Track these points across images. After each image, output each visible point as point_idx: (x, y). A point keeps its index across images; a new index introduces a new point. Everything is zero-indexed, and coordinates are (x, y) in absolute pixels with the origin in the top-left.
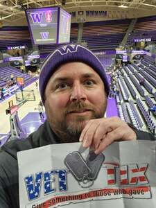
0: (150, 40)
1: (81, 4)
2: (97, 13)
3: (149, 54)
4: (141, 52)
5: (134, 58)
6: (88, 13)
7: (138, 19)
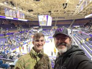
0: (79, 26)
1: (57, 15)
2: (61, 18)
3: (79, 31)
4: (76, 30)
5: (73, 32)
6: (59, 18)
7: (75, 20)
